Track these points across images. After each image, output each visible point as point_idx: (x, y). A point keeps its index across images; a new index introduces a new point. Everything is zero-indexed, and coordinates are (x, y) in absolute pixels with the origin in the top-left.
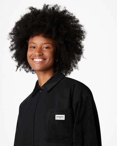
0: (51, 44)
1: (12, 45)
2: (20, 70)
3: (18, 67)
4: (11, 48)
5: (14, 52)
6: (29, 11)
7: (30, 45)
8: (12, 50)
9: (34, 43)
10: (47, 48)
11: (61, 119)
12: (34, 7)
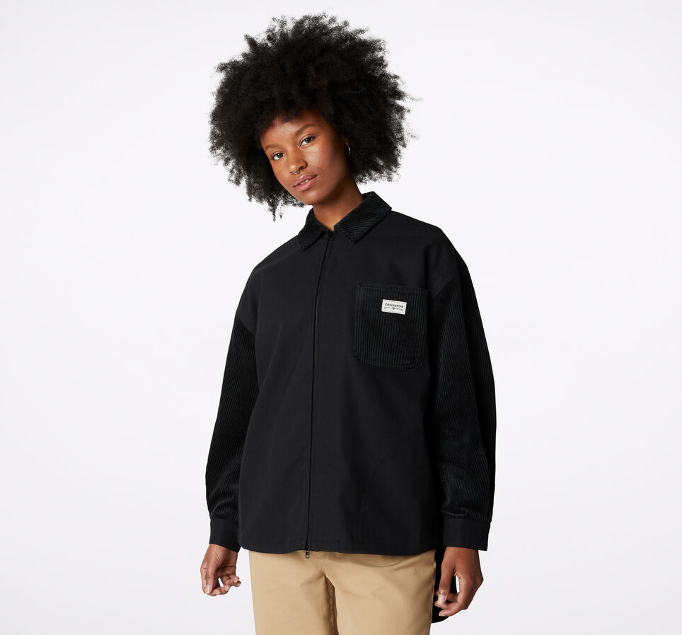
0: (313, 125)
1: (232, 172)
2: (281, 216)
3: (274, 211)
4: (233, 178)
5: (243, 183)
6: (221, 77)
7: (269, 152)
8: (237, 182)
9: (274, 146)
10: (308, 140)
11: (396, 311)
12: (226, 60)
